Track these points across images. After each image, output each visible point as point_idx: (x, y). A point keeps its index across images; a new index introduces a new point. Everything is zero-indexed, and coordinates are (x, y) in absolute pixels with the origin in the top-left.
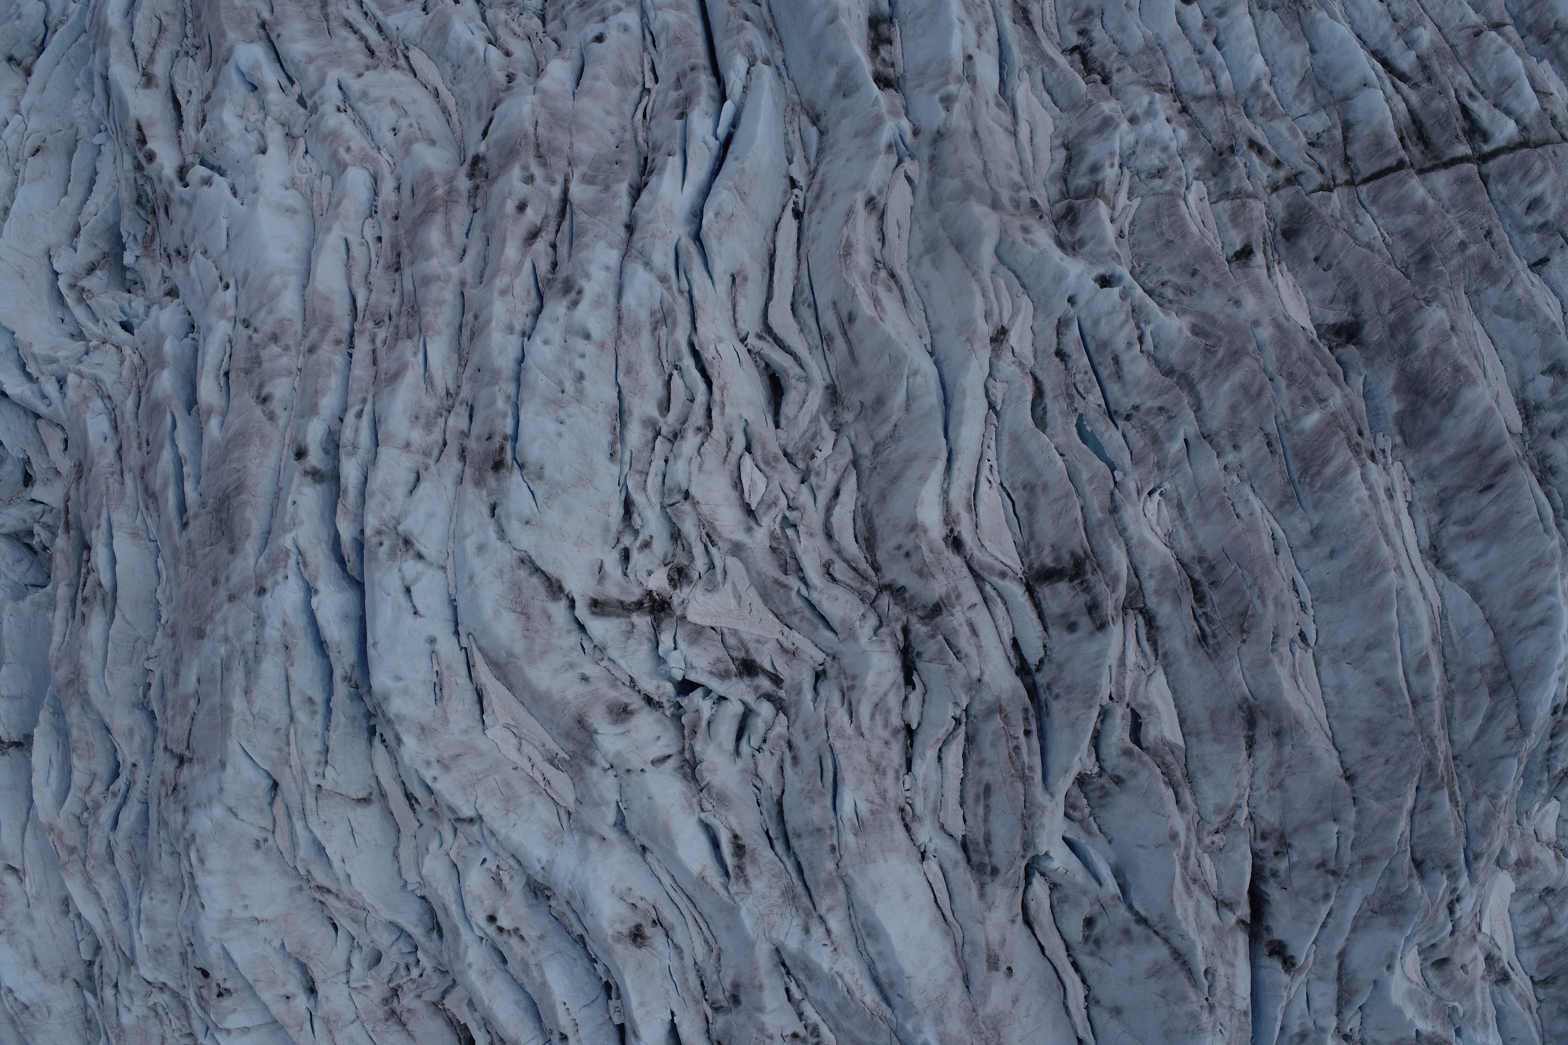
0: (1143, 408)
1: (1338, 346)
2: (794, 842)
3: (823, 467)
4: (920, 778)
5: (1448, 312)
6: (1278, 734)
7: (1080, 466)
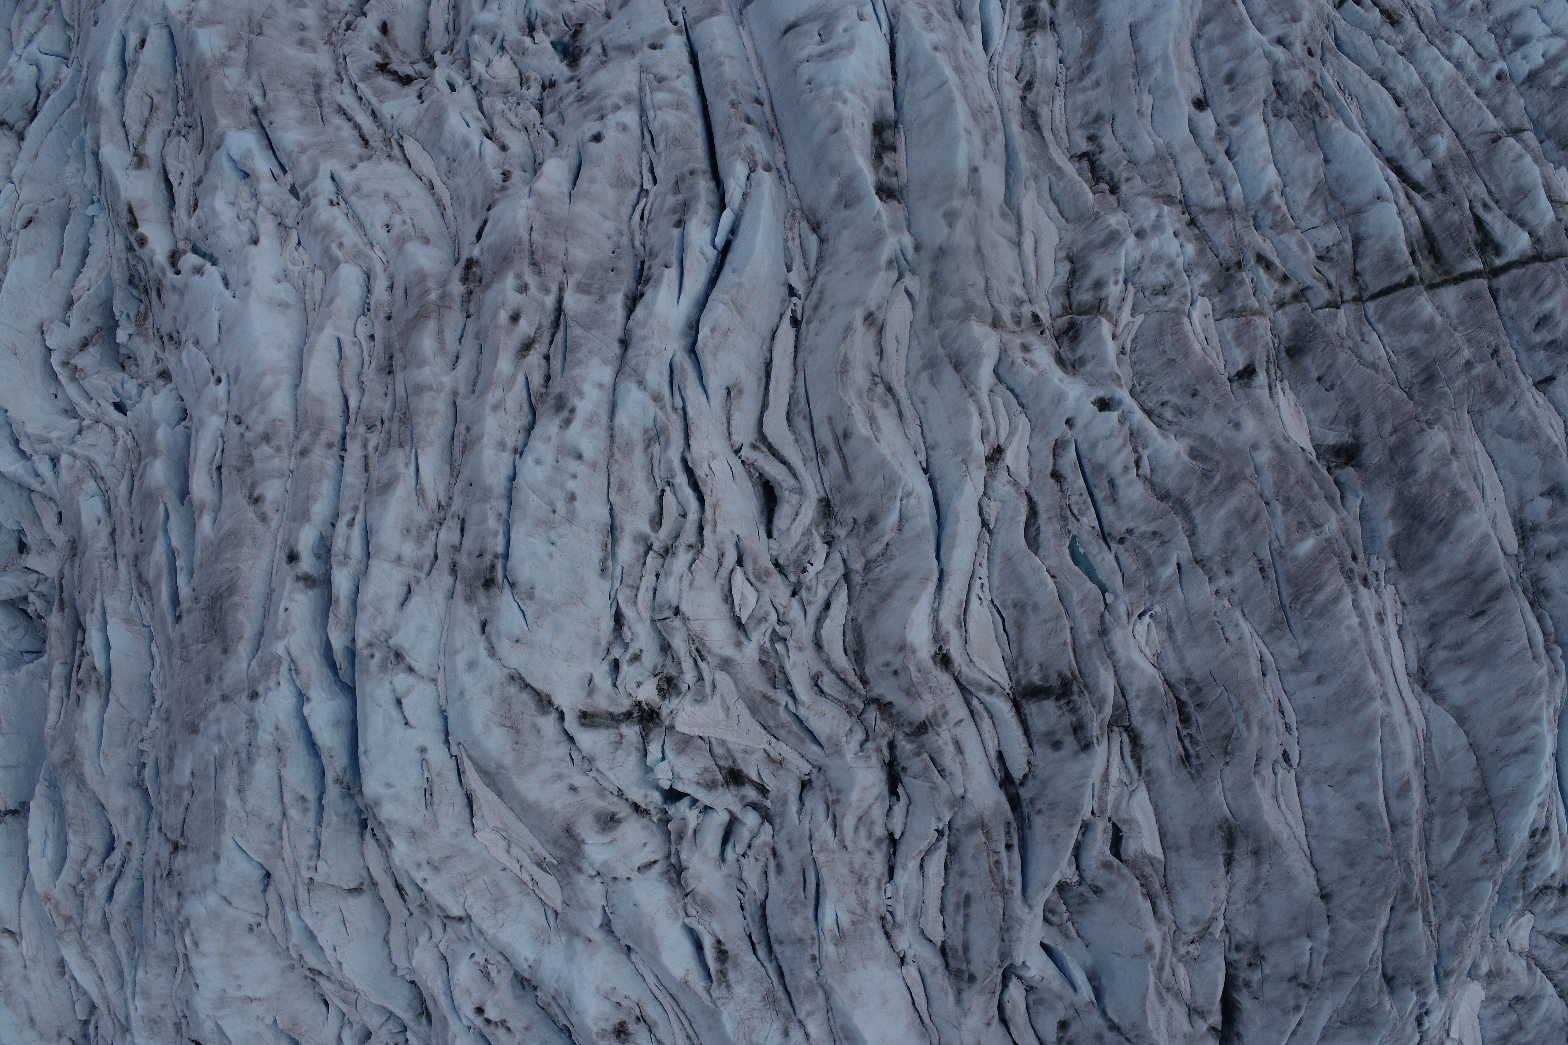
0: (1138, 532)
1: (1336, 467)
2: (776, 947)
3: (814, 582)
4: (902, 887)
5: (1450, 434)
6: (1256, 853)
7: (1072, 588)
